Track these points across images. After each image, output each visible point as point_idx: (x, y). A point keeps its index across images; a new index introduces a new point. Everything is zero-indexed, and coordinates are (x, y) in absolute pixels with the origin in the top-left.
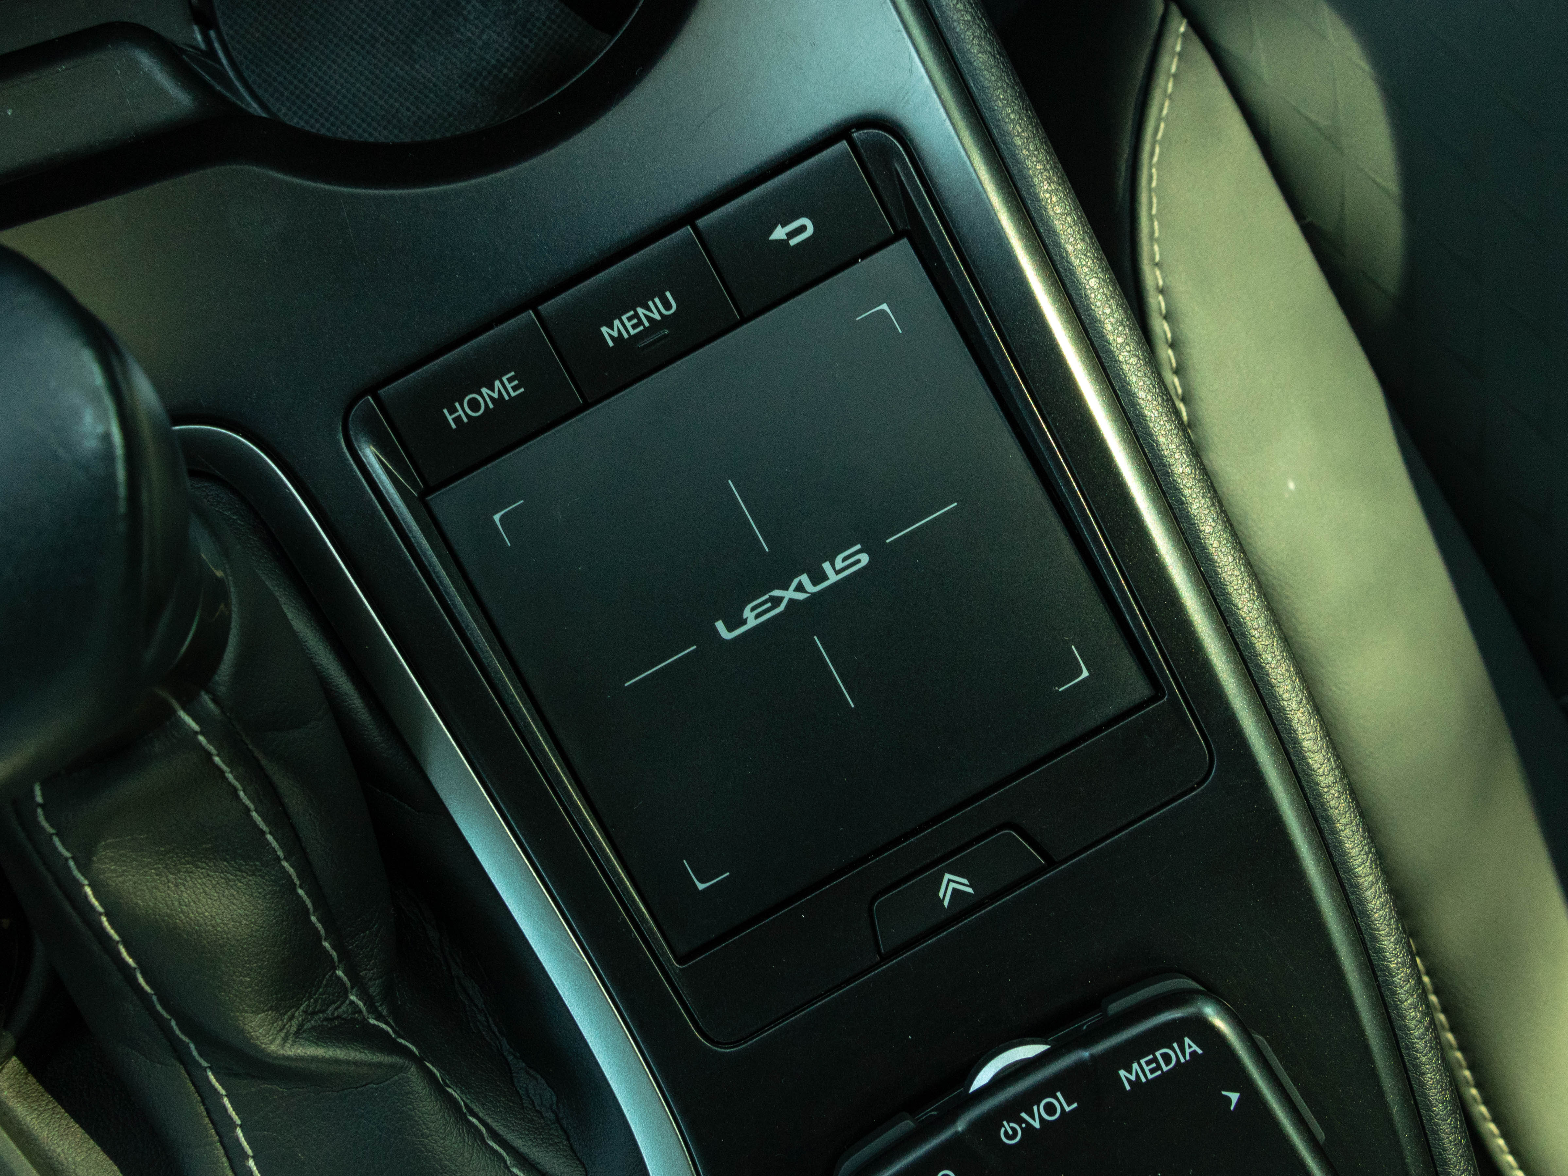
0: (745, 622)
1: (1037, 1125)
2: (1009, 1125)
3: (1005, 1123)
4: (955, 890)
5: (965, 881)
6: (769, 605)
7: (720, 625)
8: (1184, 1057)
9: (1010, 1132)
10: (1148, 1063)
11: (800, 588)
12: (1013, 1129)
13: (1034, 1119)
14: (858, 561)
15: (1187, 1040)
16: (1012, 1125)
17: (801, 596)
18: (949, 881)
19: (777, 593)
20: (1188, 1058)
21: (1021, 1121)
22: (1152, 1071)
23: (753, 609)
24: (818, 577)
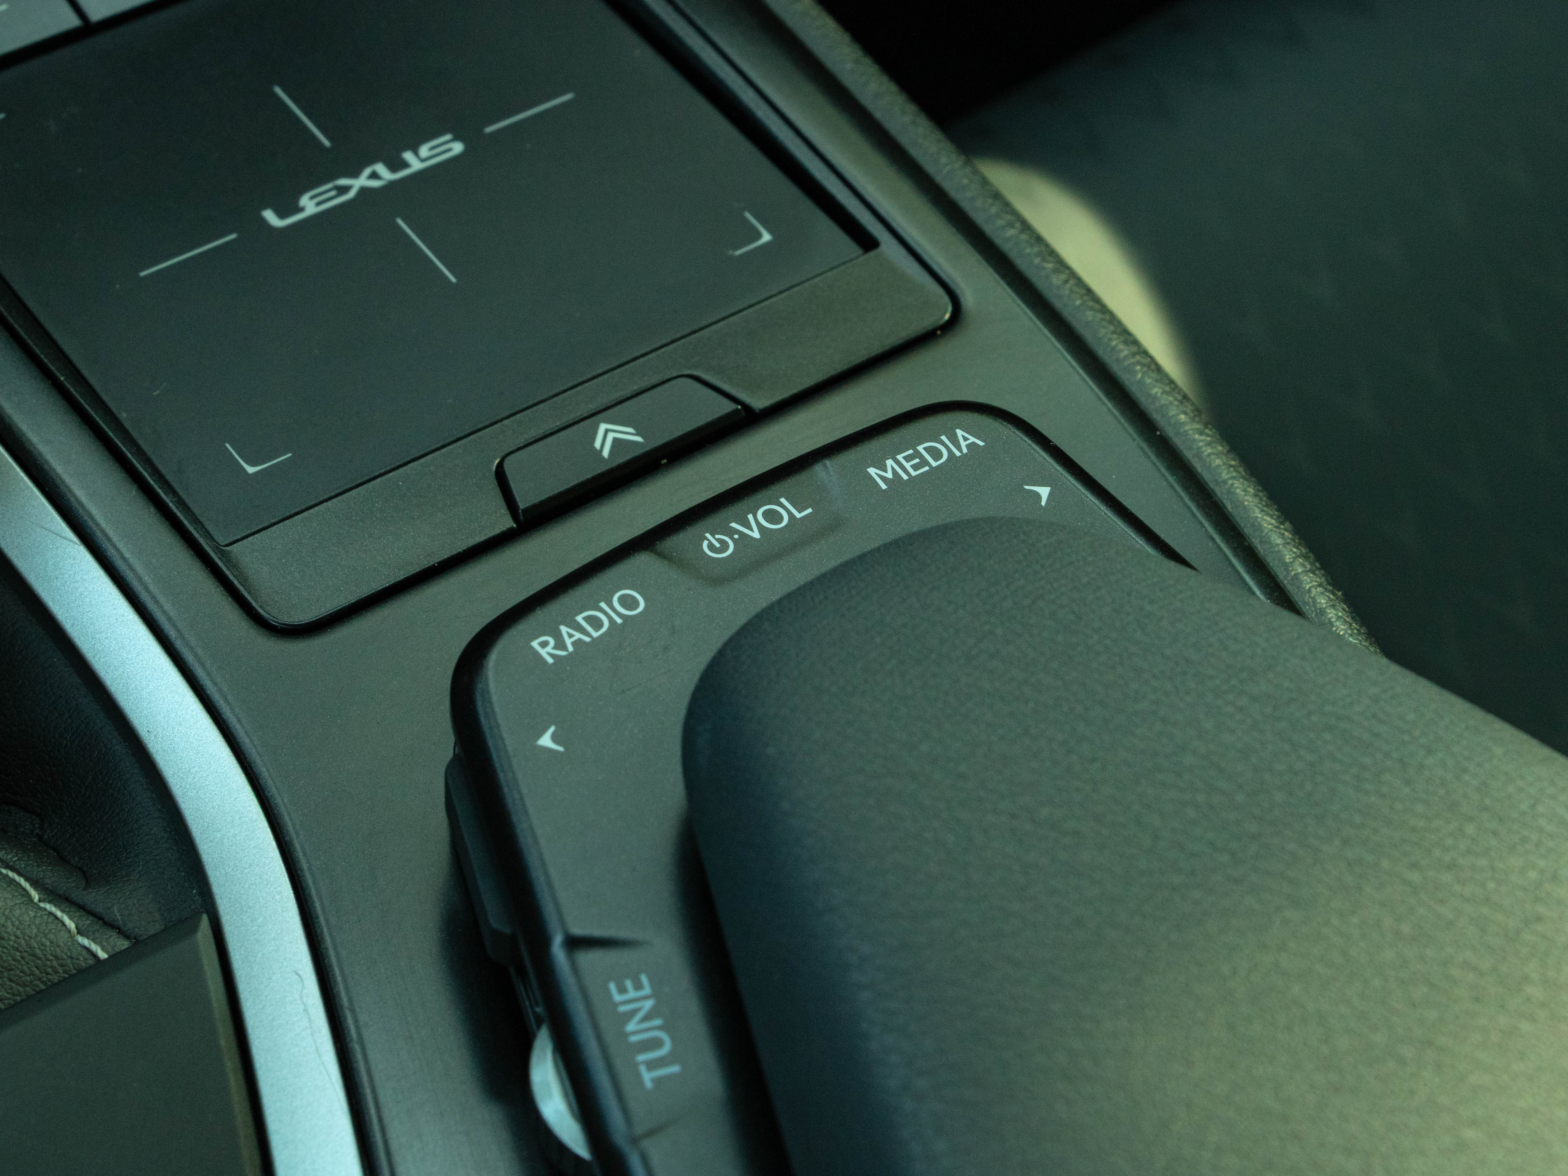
0: (302, 210)
1: (756, 534)
2: (714, 538)
3: (708, 535)
4: (615, 440)
5: (630, 430)
6: (333, 193)
7: (270, 216)
8: (960, 450)
9: (718, 545)
10: (908, 459)
11: (374, 176)
12: (719, 541)
13: (752, 530)
14: (449, 150)
15: (959, 433)
16: (717, 536)
17: (375, 184)
18: (607, 431)
19: (343, 182)
20: (965, 450)
21: (731, 532)
22: (915, 467)
23: (312, 198)
24: (397, 164)
